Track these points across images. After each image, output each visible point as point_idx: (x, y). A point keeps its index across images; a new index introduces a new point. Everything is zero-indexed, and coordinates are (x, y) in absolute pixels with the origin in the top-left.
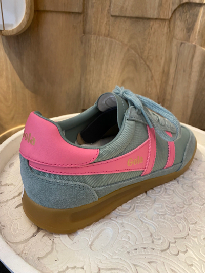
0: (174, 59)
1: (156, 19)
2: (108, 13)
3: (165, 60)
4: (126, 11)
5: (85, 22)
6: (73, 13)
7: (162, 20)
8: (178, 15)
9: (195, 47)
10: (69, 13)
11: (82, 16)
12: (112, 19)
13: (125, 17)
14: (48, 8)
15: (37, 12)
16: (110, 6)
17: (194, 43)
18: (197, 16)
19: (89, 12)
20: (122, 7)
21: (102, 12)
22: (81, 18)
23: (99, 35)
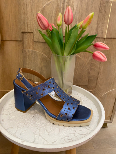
2: (33, 40)
4: (40, 40)
5: (23, 44)
6: (18, 41)
10: (16, 41)
11: (22, 42)
12: (35, 43)
13: (40, 42)
14: (7, 39)
15: (3, 40)
16: (33, 38)
19: (25, 40)
20: (38, 38)
21: (30, 40)
22: (21, 42)
23: (29, 49)
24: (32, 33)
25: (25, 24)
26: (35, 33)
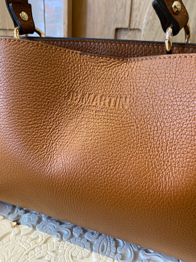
24: (139, 30)
25: (125, 9)
26: (145, 30)
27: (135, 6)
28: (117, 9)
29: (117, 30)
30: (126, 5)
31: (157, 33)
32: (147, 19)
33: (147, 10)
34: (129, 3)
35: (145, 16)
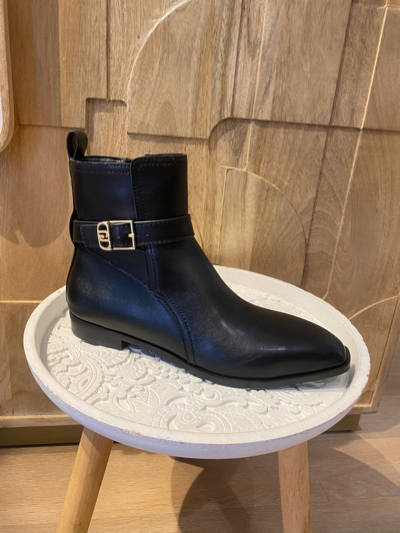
0: (219, 190)
1: (191, 138)
3: (208, 191)
4: (148, 127)
7: (198, 139)
8: (219, 133)
9: (246, 174)
17: (244, 170)
18: (245, 134)
21: (114, 128)
24: (122, 103)
25: (98, 72)
26: (131, 103)
27: (113, 69)
28: (85, 71)
29: (89, 100)
30: (99, 67)
31: (148, 108)
32: (131, 87)
33: (131, 76)
34: (104, 64)
35: (129, 84)
